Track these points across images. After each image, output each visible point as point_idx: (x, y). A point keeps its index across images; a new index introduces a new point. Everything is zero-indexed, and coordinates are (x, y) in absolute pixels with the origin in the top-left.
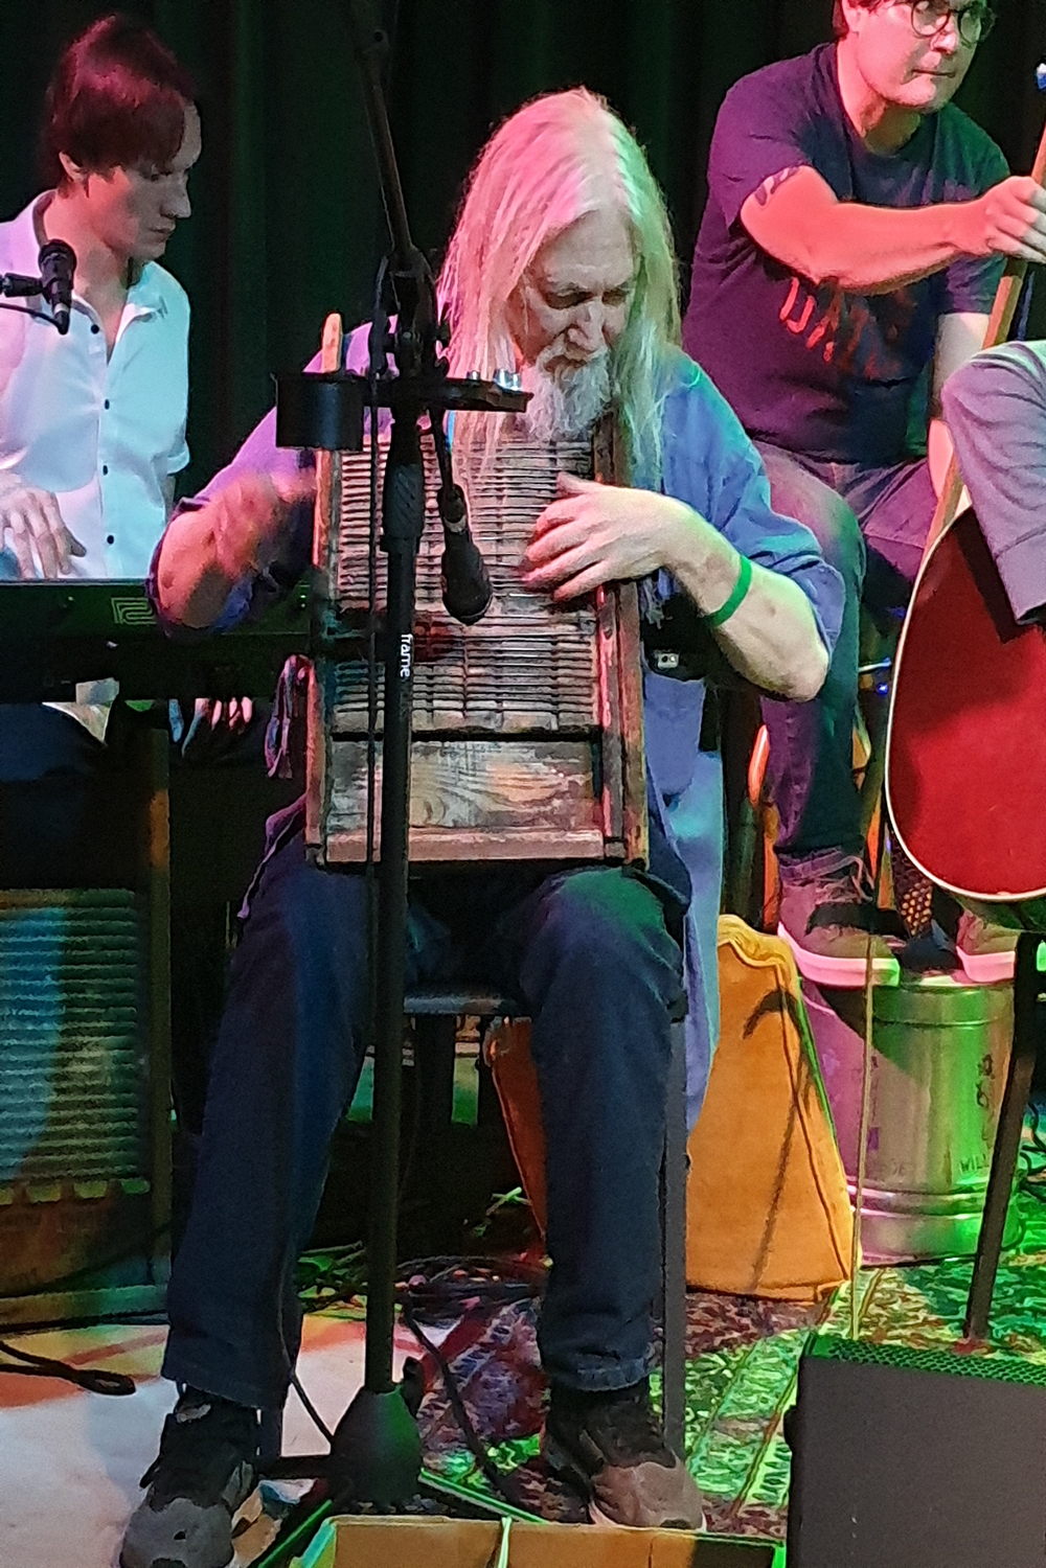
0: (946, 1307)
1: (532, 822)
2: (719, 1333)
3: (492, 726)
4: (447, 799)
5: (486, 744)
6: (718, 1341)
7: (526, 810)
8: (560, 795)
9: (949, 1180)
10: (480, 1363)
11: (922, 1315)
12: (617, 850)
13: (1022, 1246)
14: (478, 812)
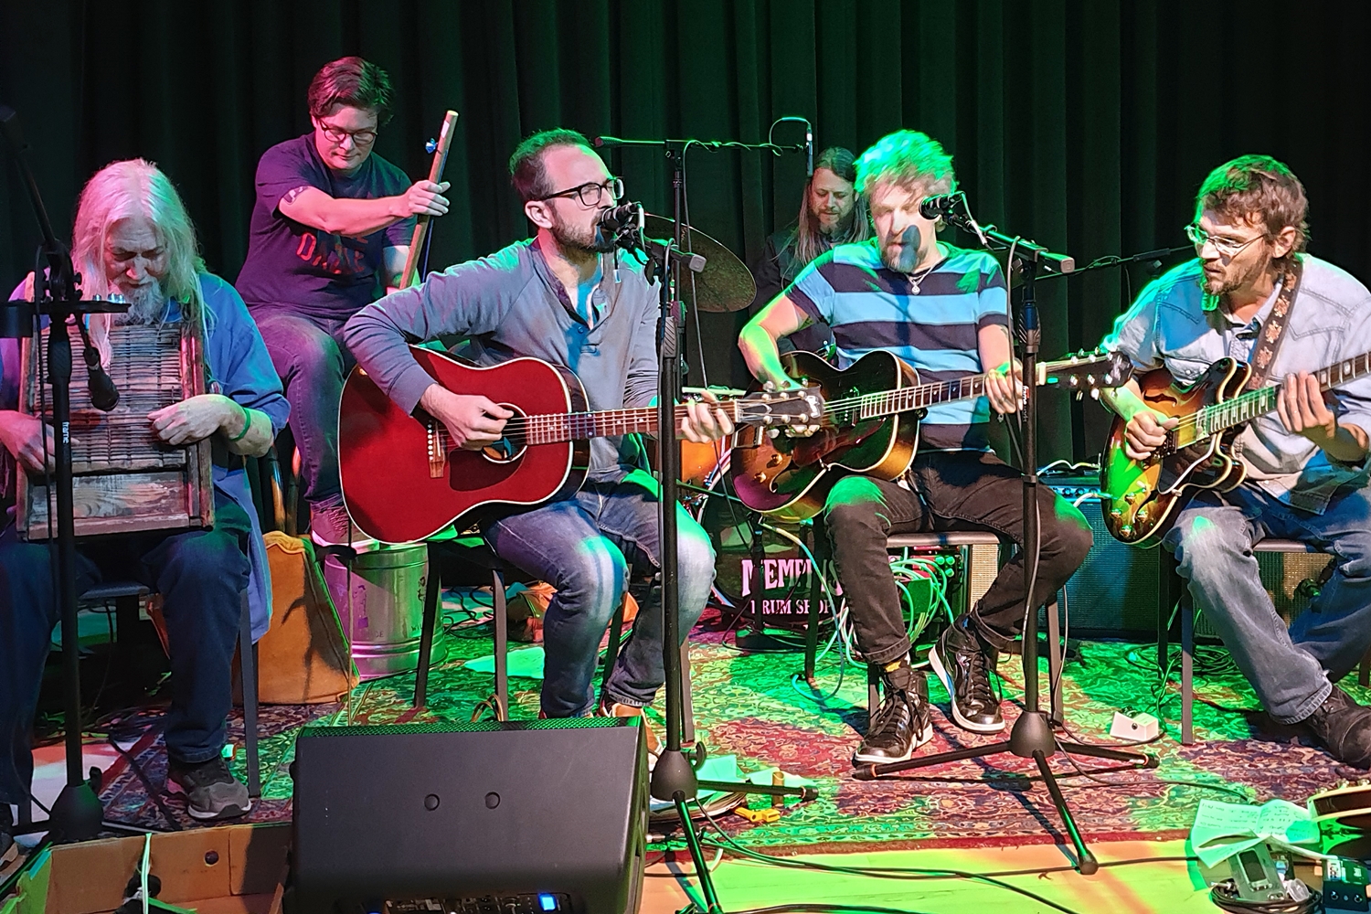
0: (405, 694)
1: (150, 511)
2: (283, 724)
3: (126, 467)
4: (100, 504)
5: (123, 476)
6: (283, 728)
7: (145, 506)
8: (165, 497)
9: (406, 636)
10: (151, 756)
11: (393, 700)
12: (197, 522)
13: (447, 660)
14: (118, 509)
